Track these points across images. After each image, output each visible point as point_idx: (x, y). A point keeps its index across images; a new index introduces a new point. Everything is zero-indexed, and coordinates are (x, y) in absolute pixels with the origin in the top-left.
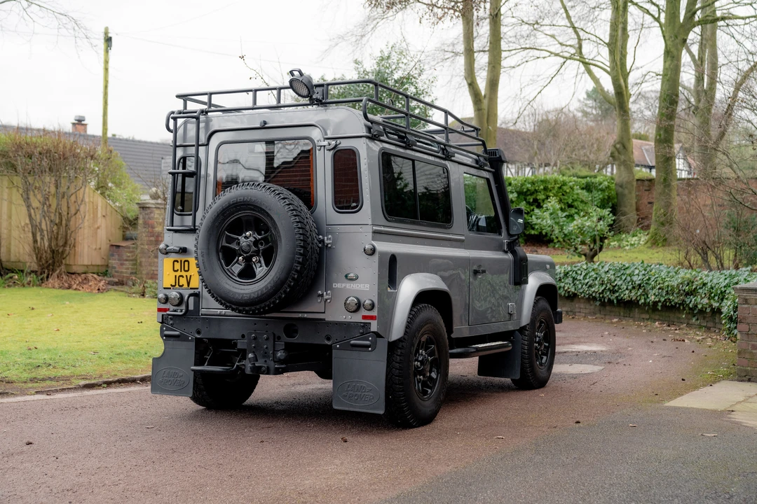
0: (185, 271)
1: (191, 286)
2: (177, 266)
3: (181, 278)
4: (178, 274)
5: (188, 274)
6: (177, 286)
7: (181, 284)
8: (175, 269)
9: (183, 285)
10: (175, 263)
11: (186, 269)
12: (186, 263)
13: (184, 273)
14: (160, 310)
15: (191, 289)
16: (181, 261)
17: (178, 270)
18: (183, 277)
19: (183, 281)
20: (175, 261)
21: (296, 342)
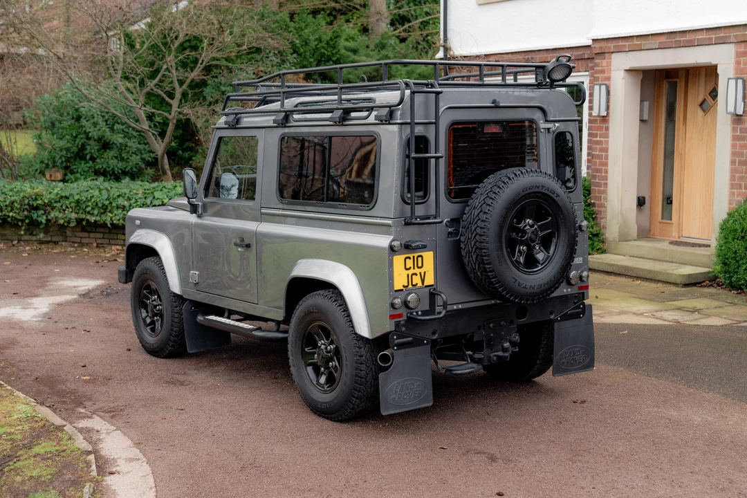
0: (419, 268)
1: (425, 284)
2: (410, 263)
3: (414, 276)
4: (410, 272)
5: (422, 270)
6: (410, 286)
7: (414, 283)
8: (407, 267)
9: (417, 284)
10: (407, 260)
11: (420, 265)
12: (420, 259)
13: (417, 271)
14: (392, 317)
15: (426, 286)
16: (414, 257)
17: (410, 268)
18: (416, 274)
19: (417, 280)
20: (406, 258)
21: (526, 322)
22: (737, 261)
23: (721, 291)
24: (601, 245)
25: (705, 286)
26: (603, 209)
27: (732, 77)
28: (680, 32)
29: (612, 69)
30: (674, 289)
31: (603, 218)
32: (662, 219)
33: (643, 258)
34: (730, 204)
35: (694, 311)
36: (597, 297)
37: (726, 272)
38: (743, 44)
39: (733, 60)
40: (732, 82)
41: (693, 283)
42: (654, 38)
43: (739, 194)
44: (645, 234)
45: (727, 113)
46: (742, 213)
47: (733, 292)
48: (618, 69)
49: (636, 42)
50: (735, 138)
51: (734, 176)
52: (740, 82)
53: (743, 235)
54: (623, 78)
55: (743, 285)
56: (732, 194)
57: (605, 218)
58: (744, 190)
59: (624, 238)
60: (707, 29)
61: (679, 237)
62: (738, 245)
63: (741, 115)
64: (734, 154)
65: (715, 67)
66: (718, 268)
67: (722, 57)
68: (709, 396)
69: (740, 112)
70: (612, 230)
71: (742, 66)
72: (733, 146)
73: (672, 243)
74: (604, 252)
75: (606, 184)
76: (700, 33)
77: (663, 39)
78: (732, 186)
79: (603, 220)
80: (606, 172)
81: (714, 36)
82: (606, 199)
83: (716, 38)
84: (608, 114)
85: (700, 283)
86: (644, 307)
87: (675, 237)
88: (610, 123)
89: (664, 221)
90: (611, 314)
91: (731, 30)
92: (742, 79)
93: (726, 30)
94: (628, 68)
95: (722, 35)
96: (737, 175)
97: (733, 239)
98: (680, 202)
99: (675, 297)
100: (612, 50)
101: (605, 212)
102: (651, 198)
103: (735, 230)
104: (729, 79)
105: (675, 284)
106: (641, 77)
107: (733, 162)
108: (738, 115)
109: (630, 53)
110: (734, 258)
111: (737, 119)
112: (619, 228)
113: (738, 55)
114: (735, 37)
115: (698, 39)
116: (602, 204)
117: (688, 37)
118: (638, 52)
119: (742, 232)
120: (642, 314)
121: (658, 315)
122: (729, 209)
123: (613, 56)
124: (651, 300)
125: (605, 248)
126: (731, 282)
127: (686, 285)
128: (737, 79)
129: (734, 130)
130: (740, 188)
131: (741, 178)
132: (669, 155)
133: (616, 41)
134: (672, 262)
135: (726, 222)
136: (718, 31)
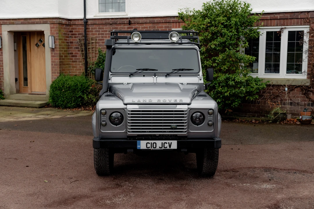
22: (58, 98)
23: (52, 108)
24: (3, 97)
25: (46, 108)
26: (2, 83)
27: (49, 35)
28: (29, 19)
29: (2, 30)
30: (36, 109)
31: (2, 86)
32: (24, 86)
33: (20, 100)
34: (52, 79)
35: (48, 115)
36: (11, 114)
37: (53, 102)
38: (53, 24)
39: (49, 30)
40: (50, 37)
41: (42, 106)
42: (19, 20)
43: (55, 75)
44: (18, 92)
45: (49, 48)
46: (58, 82)
47: (56, 108)
48: (5, 31)
49: (11, 21)
50: (52, 56)
51: (53, 69)
52: (53, 37)
53: (59, 89)
54: (7, 34)
55: (60, 105)
56: (52, 76)
57: (4, 86)
58: (56, 74)
59: (11, 93)
60: (39, 18)
61: (31, 92)
62: (58, 92)
63: (54, 49)
64: (52, 62)
65: (43, 32)
66: (51, 100)
67: (46, 28)
68: (71, 135)
69: (54, 47)
70: (6, 91)
71: (53, 32)
72: (52, 59)
73: (29, 94)
74: (4, 99)
75: (3, 73)
76: (37, 19)
77: (22, 21)
78: (52, 73)
79: (3, 87)
80: (3, 69)
81: (42, 21)
82: (3, 79)
83: (43, 22)
84: (2, 47)
85: (44, 106)
86: (30, 115)
87: (30, 92)
88: (3, 50)
89: (25, 87)
90: (20, 118)
91: (48, 19)
92: (53, 36)
93: (46, 19)
94: (9, 31)
95: (45, 21)
96: (54, 69)
97: (56, 91)
98: (31, 80)
99: (38, 112)
100: (2, 24)
101: (3, 84)
102: (19, 78)
103: (56, 87)
104: (49, 36)
105: (36, 107)
106: (13, 34)
107: (52, 65)
108: (53, 48)
109: (9, 25)
110: (57, 97)
111: (53, 50)
112: (10, 89)
113: (51, 28)
114: (50, 22)
115: (36, 22)
116: (1, 81)
117: (32, 21)
118: (13, 25)
119: (59, 88)
120: (31, 117)
121: (37, 116)
122: (52, 80)
123: (2, 26)
124: (31, 113)
125: (4, 97)
126: (55, 105)
127: (39, 108)
128: (52, 36)
129: (52, 53)
130: (55, 73)
131: (55, 70)
132: (25, 63)
133: (4, 20)
134: (32, 100)
135: (52, 85)
136: (43, 19)
